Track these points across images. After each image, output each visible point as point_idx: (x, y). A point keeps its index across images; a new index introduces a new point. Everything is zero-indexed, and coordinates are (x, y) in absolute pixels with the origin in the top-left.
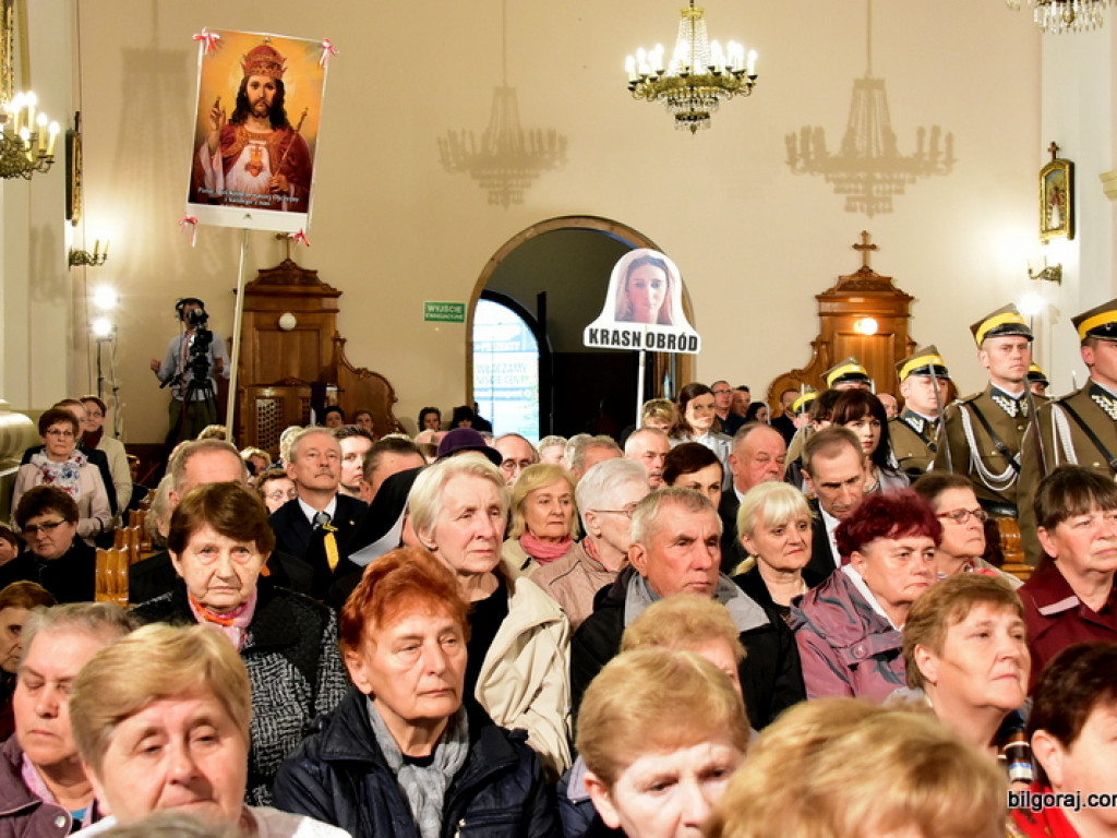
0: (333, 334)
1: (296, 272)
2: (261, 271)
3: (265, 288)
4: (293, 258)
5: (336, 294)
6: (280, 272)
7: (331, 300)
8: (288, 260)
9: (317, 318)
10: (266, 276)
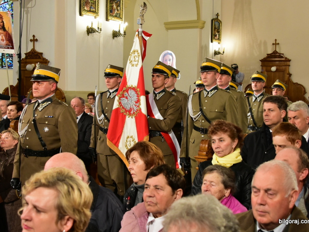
0: (287, 72)
1: (278, 54)
2: (268, 54)
3: (268, 59)
4: (278, 50)
5: (289, 61)
6: (273, 54)
7: (288, 63)
8: (276, 51)
9: (284, 67)
10: (269, 56)
